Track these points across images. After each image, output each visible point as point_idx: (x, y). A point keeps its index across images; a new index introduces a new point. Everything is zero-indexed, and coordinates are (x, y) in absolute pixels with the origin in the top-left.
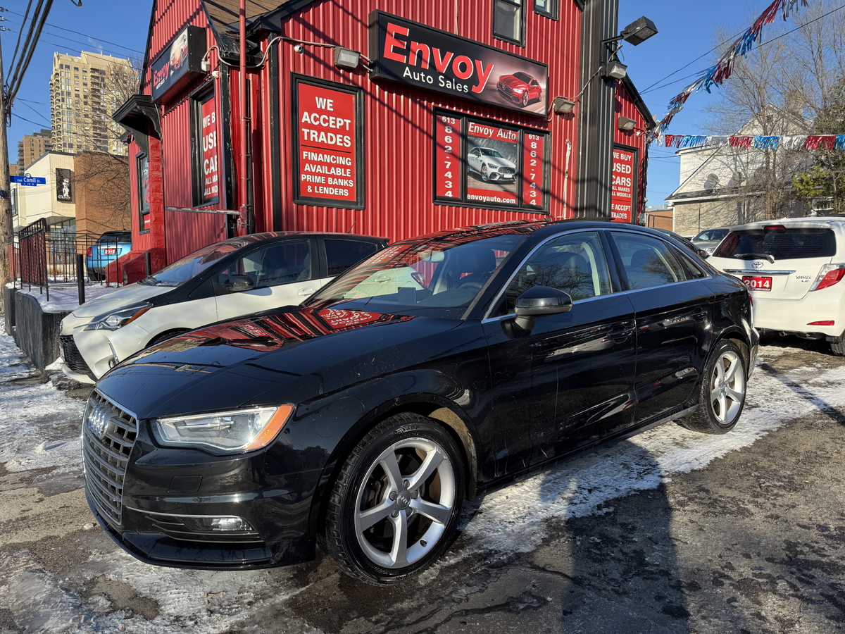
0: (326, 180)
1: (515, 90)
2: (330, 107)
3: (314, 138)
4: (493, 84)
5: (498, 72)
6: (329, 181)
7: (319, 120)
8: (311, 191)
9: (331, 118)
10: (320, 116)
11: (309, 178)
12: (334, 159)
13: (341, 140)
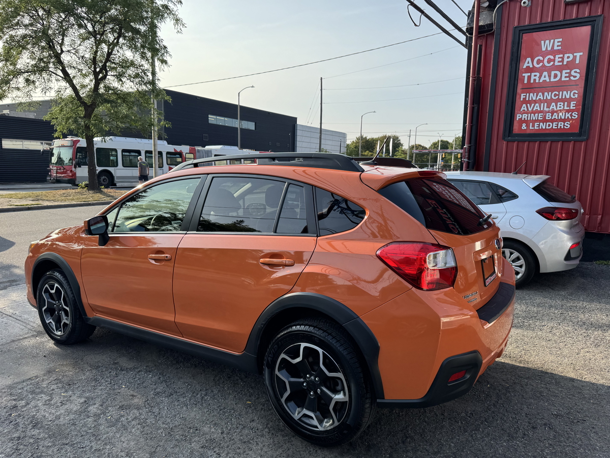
0: (544, 116)
2: (558, 46)
3: (535, 80)
6: (547, 116)
7: (543, 61)
8: (525, 128)
9: (557, 56)
11: (524, 116)
12: (555, 95)
13: (567, 75)
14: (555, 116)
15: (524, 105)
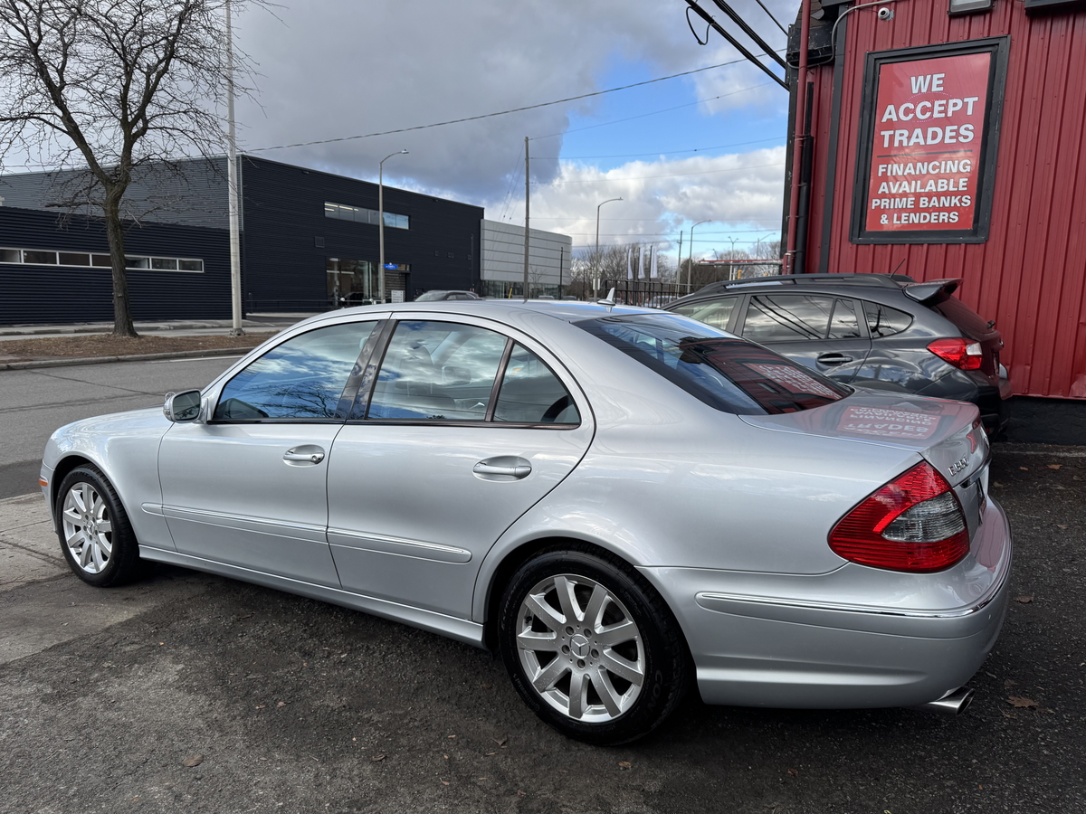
0: (917, 203)
2: (938, 86)
3: (901, 142)
6: (922, 202)
7: (913, 111)
8: (886, 222)
9: (937, 103)
10: (916, 107)
11: (885, 203)
12: (934, 168)
13: (954, 134)
14: (934, 202)
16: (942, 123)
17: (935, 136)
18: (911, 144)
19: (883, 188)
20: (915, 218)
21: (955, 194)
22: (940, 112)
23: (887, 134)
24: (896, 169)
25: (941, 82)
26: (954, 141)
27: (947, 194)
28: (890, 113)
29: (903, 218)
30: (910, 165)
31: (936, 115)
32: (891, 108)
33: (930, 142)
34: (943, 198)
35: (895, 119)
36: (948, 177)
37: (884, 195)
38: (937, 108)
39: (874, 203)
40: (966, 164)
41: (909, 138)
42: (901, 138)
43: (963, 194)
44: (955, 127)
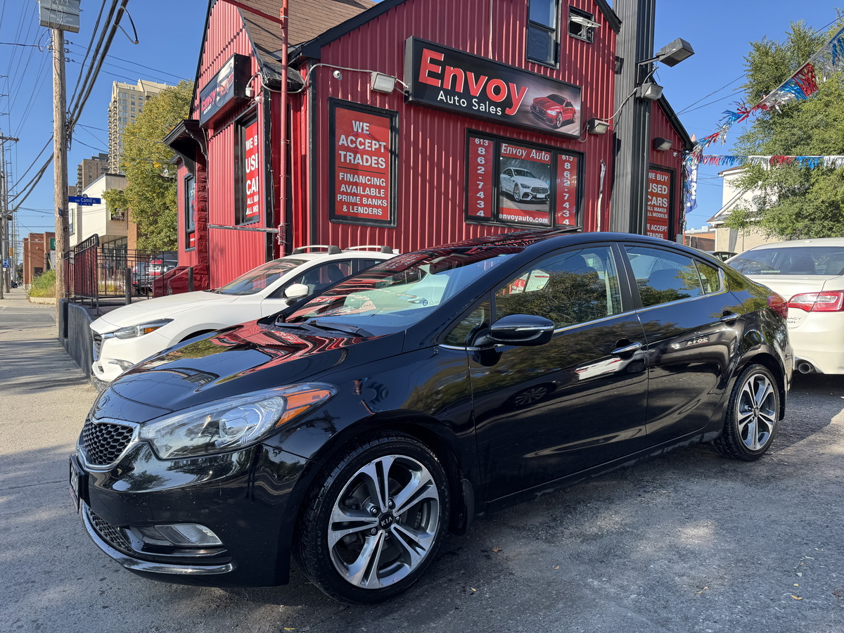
0: (361, 200)
1: (549, 112)
2: (367, 130)
3: (350, 160)
4: (528, 106)
5: (531, 94)
6: (364, 201)
7: (355, 142)
8: (346, 210)
9: (367, 141)
10: (356, 139)
11: (344, 198)
12: (369, 180)
13: (376, 162)
14: (370, 202)
15: (343, 185)
16: (371, 154)
17: (367, 162)
18: (356, 163)
19: (343, 188)
20: (361, 210)
21: (380, 198)
22: (368, 147)
23: (343, 153)
24: (349, 177)
25: (368, 128)
26: (376, 166)
27: (375, 197)
28: (342, 140)
29: (355, 209)
30: (356, 176)
31: (367, 148)
32: (343, 137)
33: (365, 164)
34: (374, 200)
35: (346, 145)
36: (376, 187)
37: (343, 193)
38: (367, 145)
39: (339, 197)
40: (383, 181)
41: (354, 158)
42: (350, 158)
43: (382, 198)
44: (377, 158)
